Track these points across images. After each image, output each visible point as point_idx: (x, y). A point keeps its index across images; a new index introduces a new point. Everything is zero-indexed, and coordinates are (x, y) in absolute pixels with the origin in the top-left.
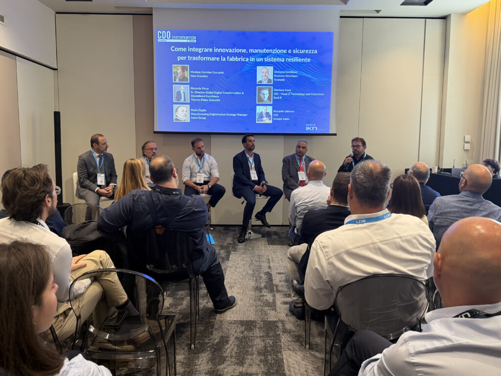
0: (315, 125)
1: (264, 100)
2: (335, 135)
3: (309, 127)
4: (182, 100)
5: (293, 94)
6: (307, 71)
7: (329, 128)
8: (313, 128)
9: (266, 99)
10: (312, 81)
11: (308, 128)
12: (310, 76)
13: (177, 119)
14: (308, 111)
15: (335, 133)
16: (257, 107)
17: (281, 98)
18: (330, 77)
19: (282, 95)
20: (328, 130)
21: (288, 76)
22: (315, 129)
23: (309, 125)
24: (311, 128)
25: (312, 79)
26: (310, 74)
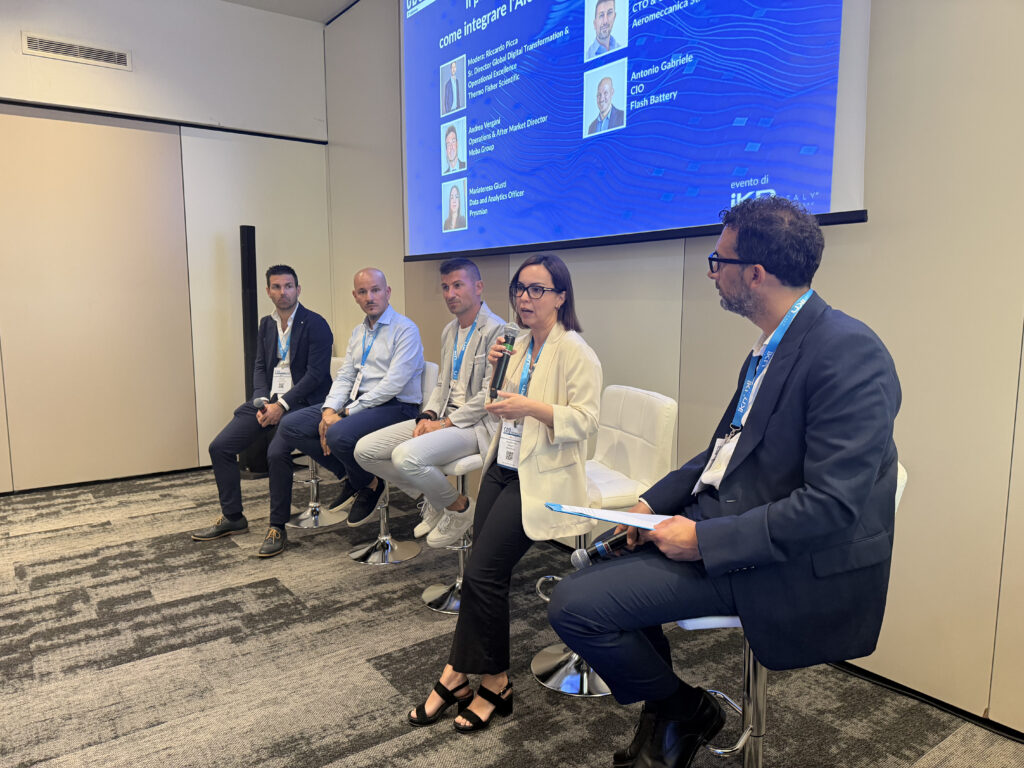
0: (765, 180)
2: (859, 217)
3: (744, 191)
7: (828, 190)
11: (737, 200)
14: (740, 122)
15: (859, 207)
20: (827, 202)
23: (742, 184)
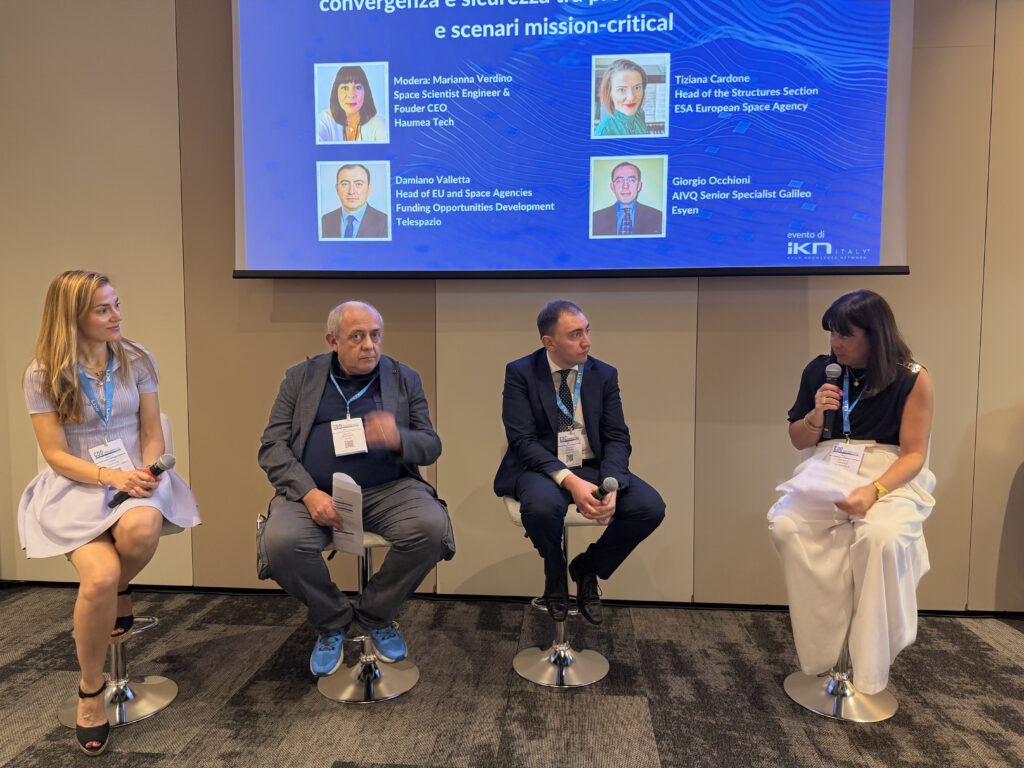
3: (801, 242)
6: (793, 31)
8: (815, 245)
10: (810, 67)
11: (794, 249)
12: (801, 50)
15: (904, 265)
18: (882, 51)
22: (822, 249)
24: (809, 248)
25: (810, 60)
26: (805, 41)
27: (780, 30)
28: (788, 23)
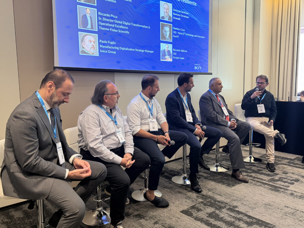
0: (200, 65)
1: (166, 38)
4: (89, 26)
5: (187, 34)
6: (196, 13)
8: (199, 67)
9: (167, 37)
10: (198, 24)
11: (196, 68)
12: (196, 19)
13: (83, 52)
14: (196, 52)
16: (161, 44)
17: (178, 37)
18: (208, 23)
19: (179, 35)
20: (207, 70)
21: (182, 16)
22: (200, 68)
23: (196, 65)
24: (198, 68)
25: (198, 22)
26: (197, 17)
27: (193, 13)
28: (194, 11)
